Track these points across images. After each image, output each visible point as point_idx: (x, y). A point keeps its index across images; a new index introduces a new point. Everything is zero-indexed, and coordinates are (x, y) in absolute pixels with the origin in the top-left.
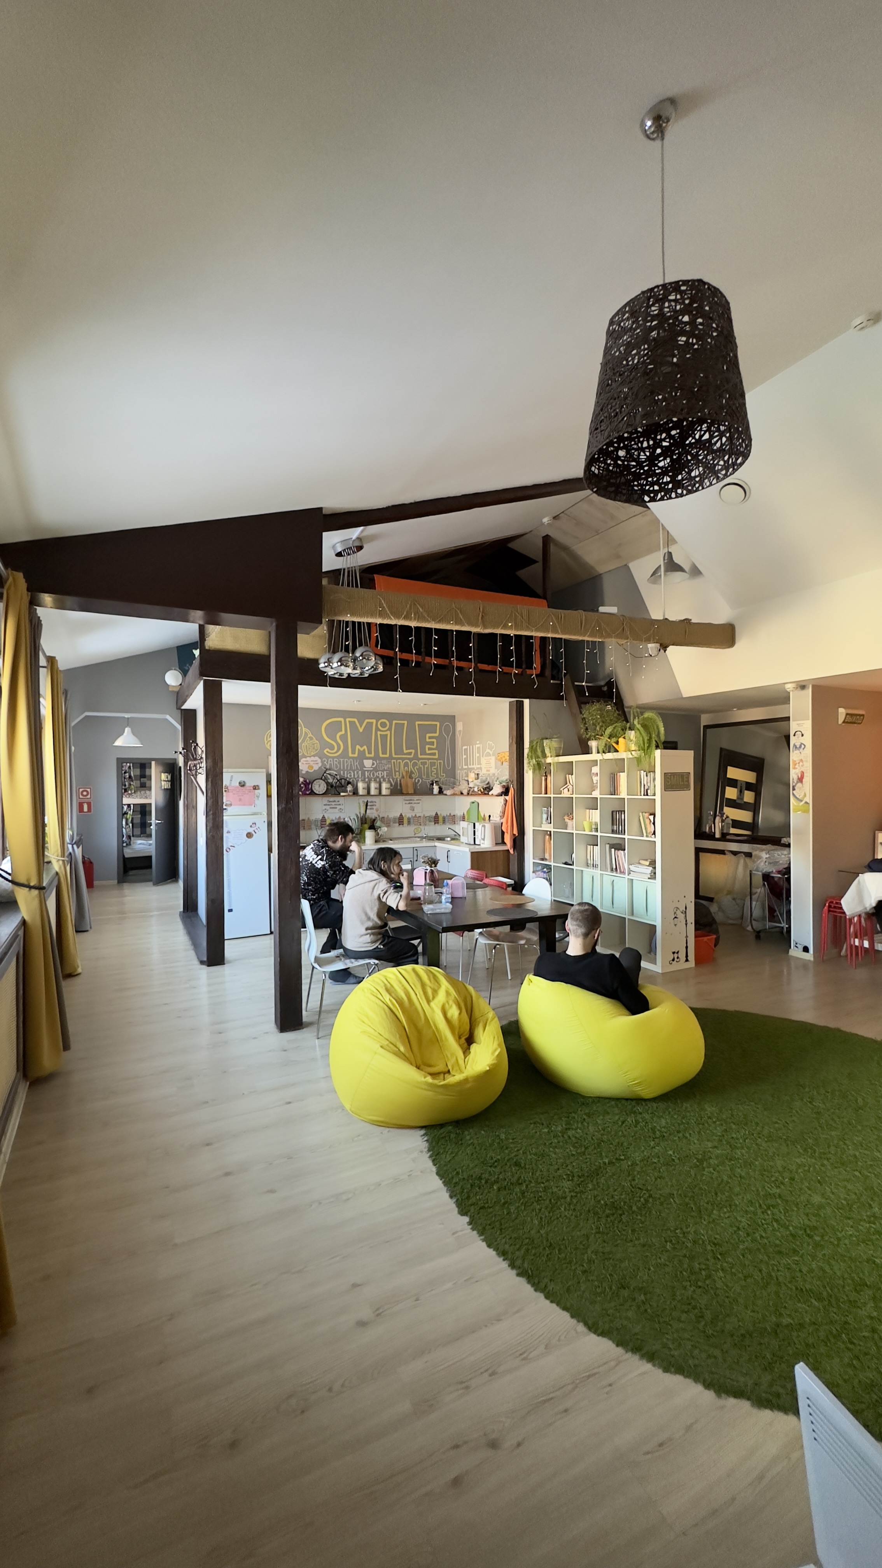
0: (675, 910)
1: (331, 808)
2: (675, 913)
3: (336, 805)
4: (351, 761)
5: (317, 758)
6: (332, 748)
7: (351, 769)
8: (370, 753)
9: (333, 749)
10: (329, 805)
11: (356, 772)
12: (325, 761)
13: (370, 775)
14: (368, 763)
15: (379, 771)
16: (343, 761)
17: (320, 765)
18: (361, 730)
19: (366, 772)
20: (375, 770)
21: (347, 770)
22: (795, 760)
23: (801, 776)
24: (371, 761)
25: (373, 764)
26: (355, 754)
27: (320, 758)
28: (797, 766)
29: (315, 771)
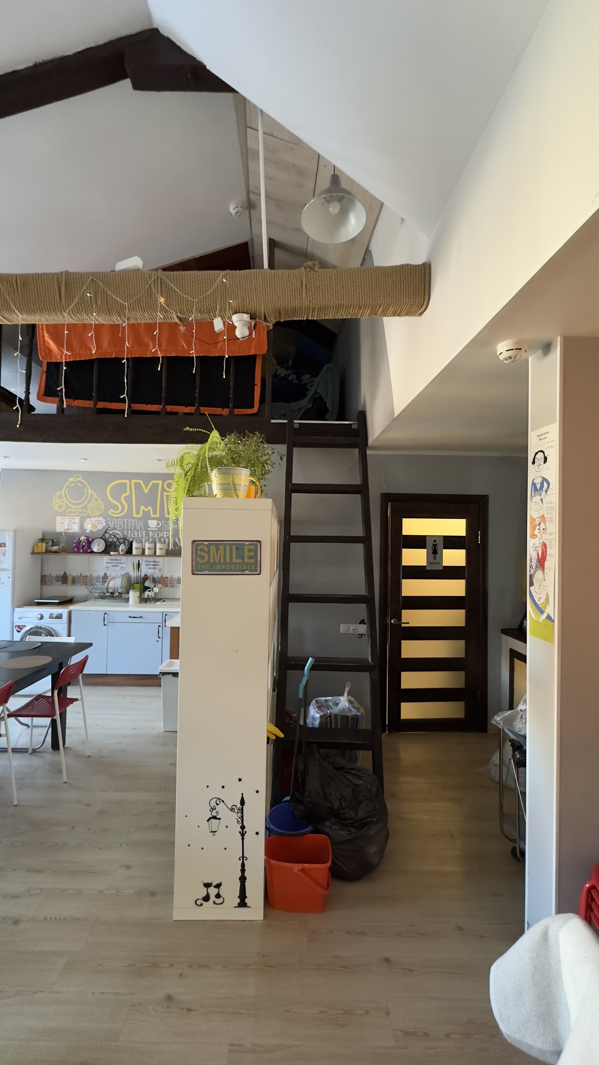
0: (213, 804)
1: (113, 566)
2: (213, 809)
3: (118, 563)
4: (135, 521)
5: (101, 518)
6: (116, 508)
7: (135, 529)
8: (155, 513)
9: (118, 510)
10: (110, 563)
11: (140, 532)
12: (109, 521)
13: (154, 535)
14: (153, 524)
15: (163, 531)
16: (127, 521)
17: (104, 524)
18: (146, 491)
19: (151, 532)
20: (160, 530)
21: (131, 530)
22: (534, 517)
23: (543, 553)
24: (156, 522)
25: (158, 524)
26: (139, 514)
27: (104, 518)
28: (536, 532)
29: (99, 530)
